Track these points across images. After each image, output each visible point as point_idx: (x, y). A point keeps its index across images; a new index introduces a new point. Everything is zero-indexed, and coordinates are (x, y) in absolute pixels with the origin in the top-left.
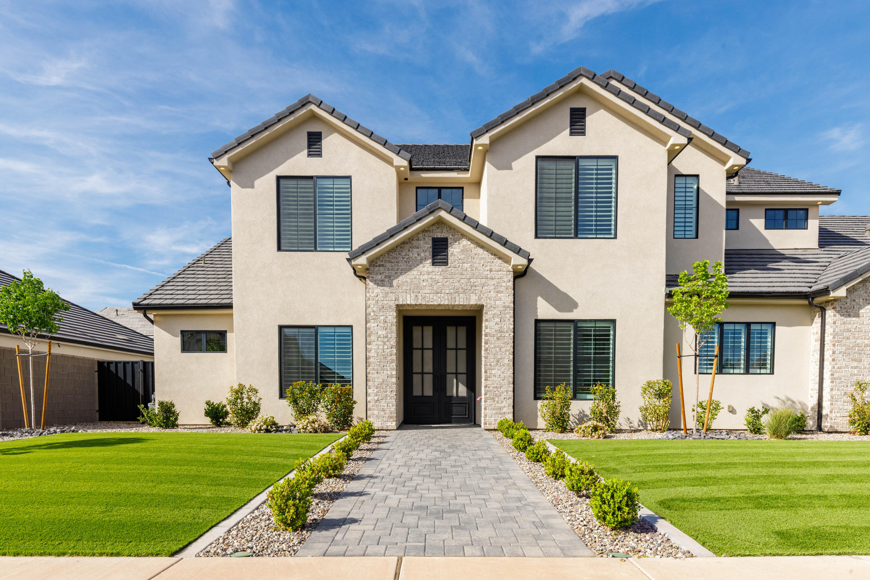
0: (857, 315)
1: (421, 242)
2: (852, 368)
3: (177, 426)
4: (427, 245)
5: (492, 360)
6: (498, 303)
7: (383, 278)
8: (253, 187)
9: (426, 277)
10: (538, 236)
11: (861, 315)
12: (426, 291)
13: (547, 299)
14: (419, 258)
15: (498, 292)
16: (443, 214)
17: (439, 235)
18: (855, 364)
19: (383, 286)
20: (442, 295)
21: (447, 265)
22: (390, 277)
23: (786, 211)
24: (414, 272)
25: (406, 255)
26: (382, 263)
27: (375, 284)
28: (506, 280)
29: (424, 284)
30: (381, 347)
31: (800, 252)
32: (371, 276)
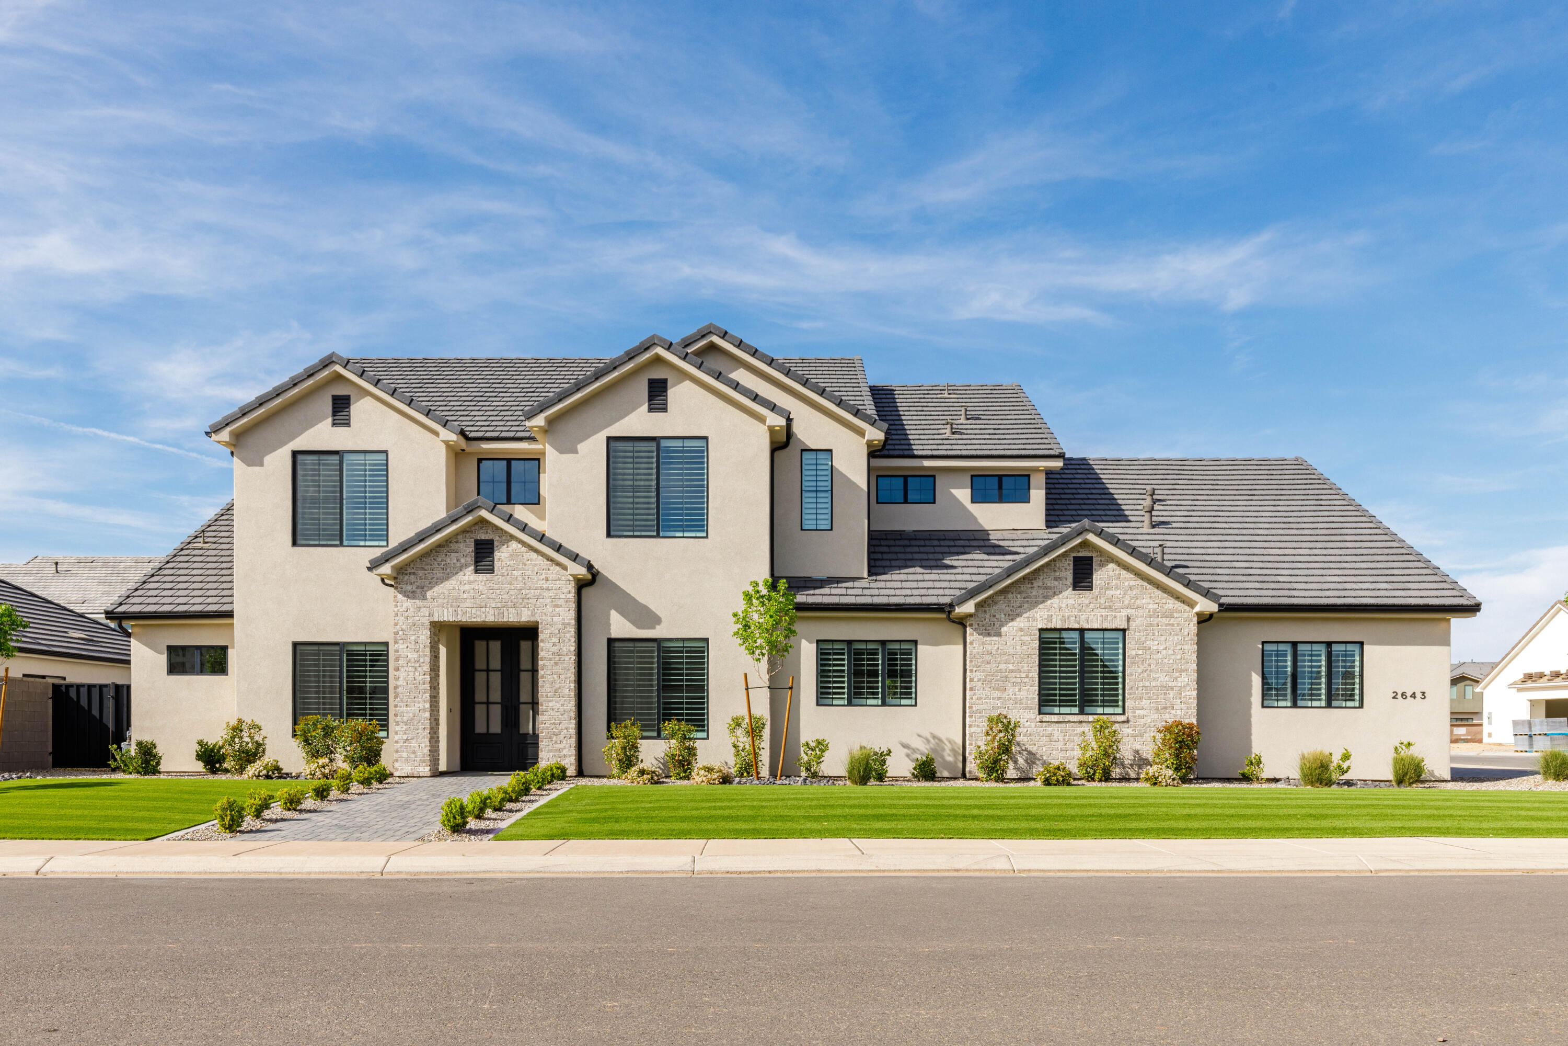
0: (999, 634)
1: (462, 545)
2: (994, 699)
3: (160, 773)
4: (468, 549)
5: (549, 690)
6: (555, 619)
7: (414, 589)
8: (262, 465)
9: (467, 587)
10: (612, 533)
11: (1003, 634)
12: (467, 605)
13: (623, 613)
14: (458, 564)
15: (556, 606)
16: (484, 513)
17: (483, 537)
18: (996, 694)
19: (414, 598)
20: (487, 610)
21: (493, 573)
22: (422, 588)
23: (1000, 477)
24: (453, 582)
25: (442, 560)
26: (413, 571)
27: (405, 596)
28: (565, 591)
29: (465, 596)
30: (411, 674)
32: (399, 586)
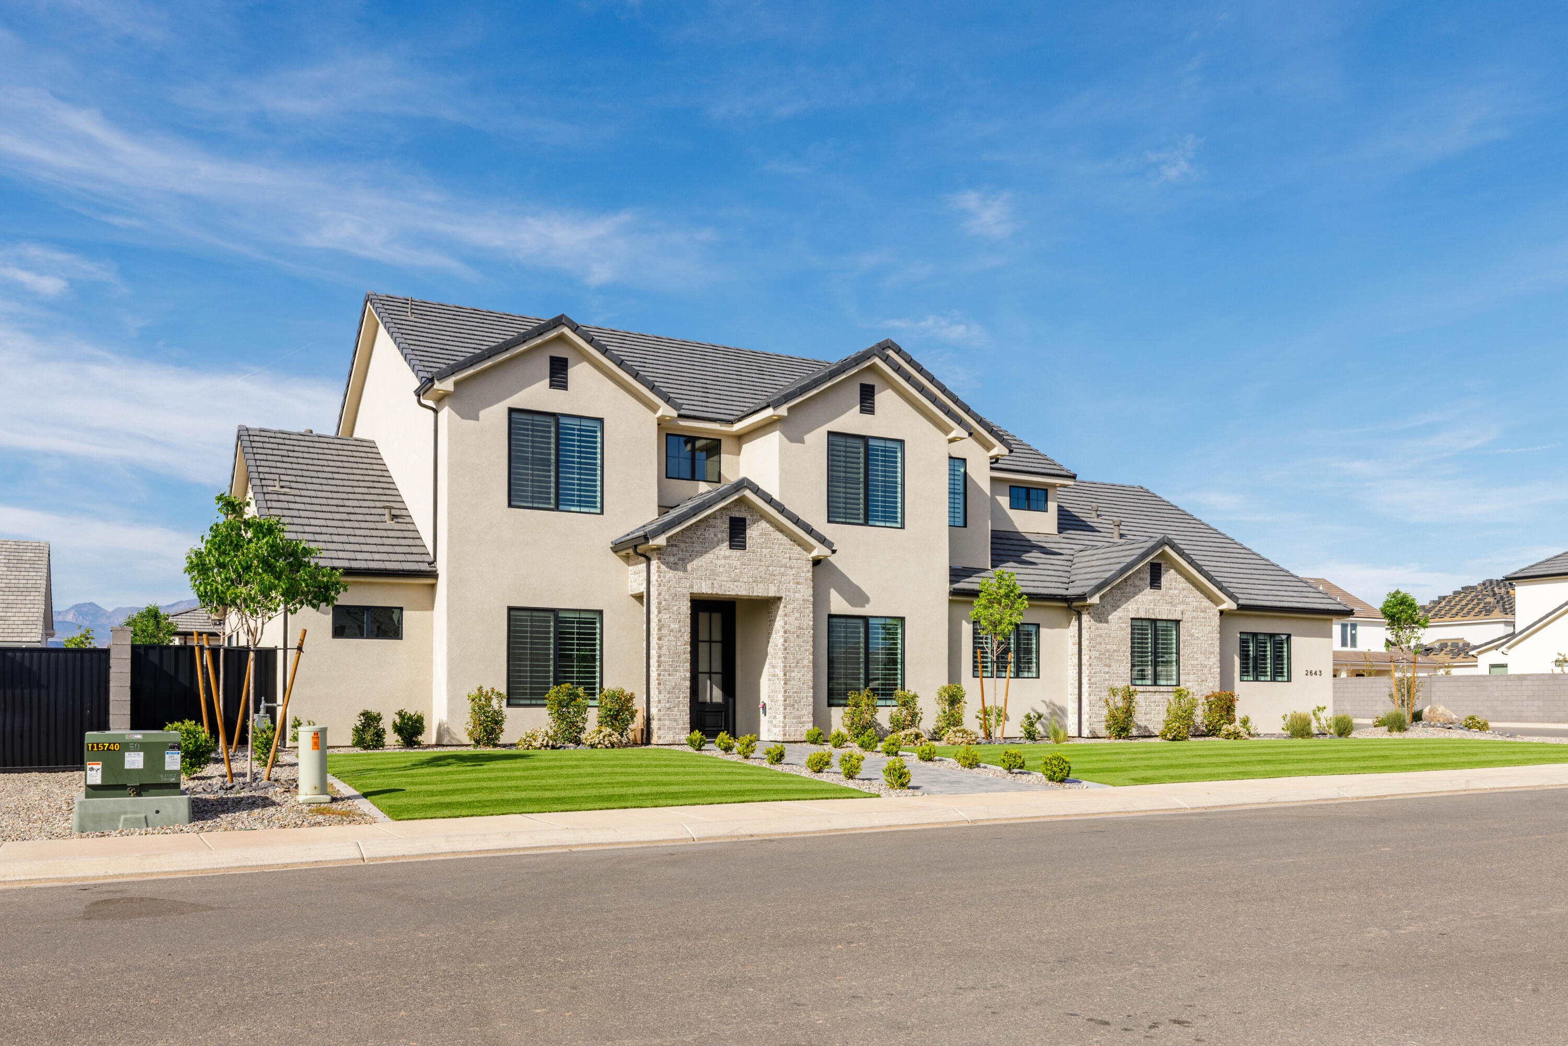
0: (1107, 622)
1: (719, 521)
2: (1104, 673)
4: (724, 526)
5: (792, 661)
6: (797, 595)
7: (676, 560)
8: (477, 419)
9: (723, 562)
10: (831, 519)
11: (1111, 621)
12: (723, 578)
13: (841, 592)
14: (715, 539)
15: (798, 583)
16: (748, 494)
17: (738, 515)
18: (1106, 669)
19: (675, 570)
20: (740, 584)
21: (745, 549)
22: (683, 560)
23: (1028, 489)
24: (710, 556)
25: (701, 534)
26: (675, 543)
27: (668, 567)
28: (805, 570)
29: (721, 570)
30: (674, 644)
31: (1041, 538)
32: (662, 557)
